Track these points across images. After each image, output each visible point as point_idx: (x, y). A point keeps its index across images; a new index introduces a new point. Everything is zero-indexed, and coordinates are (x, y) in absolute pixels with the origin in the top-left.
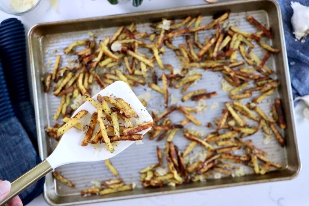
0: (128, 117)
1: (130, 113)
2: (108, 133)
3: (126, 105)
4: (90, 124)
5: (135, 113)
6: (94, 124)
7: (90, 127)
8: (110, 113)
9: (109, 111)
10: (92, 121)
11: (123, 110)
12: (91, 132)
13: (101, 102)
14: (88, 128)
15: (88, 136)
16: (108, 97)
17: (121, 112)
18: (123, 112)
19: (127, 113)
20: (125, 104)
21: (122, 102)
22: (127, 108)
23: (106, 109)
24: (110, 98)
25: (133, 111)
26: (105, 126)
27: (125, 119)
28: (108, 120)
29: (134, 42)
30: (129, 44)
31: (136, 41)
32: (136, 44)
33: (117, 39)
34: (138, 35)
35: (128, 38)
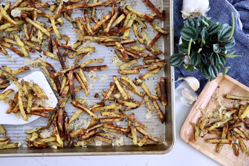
0: (39, 98)
1: (41, 96)
2: (24, 107)
3: (40, 90)
4: (14, 99)
5: (45, 96)
6: (16, 100)
7: (13, 101)
8: (28, 94)
9: (26, 93)
10: (15, 97)
11: (36, 93)
12: (14, 105)
13: (23, 85)
14: (12, 102)
15: (12, 107)
16: (28, 83)
17: (35, 95)
18: (36, 95)
19: (39, 96)
20: (38, 89)
21: (37, 87)
22: (40, 91)
23: (24, 91)
24: (29, 84)
25: (43, 95)
26: (23, 102)
27: (38, 99)
28: (26, 99)
29: (33, 10)
30: (30, 11)
31: (36, 9)
32: (35, 13)
33: (18, 6)
34: (39, 4)
35: (29, 6)
